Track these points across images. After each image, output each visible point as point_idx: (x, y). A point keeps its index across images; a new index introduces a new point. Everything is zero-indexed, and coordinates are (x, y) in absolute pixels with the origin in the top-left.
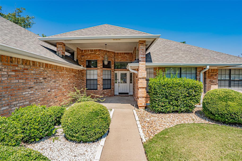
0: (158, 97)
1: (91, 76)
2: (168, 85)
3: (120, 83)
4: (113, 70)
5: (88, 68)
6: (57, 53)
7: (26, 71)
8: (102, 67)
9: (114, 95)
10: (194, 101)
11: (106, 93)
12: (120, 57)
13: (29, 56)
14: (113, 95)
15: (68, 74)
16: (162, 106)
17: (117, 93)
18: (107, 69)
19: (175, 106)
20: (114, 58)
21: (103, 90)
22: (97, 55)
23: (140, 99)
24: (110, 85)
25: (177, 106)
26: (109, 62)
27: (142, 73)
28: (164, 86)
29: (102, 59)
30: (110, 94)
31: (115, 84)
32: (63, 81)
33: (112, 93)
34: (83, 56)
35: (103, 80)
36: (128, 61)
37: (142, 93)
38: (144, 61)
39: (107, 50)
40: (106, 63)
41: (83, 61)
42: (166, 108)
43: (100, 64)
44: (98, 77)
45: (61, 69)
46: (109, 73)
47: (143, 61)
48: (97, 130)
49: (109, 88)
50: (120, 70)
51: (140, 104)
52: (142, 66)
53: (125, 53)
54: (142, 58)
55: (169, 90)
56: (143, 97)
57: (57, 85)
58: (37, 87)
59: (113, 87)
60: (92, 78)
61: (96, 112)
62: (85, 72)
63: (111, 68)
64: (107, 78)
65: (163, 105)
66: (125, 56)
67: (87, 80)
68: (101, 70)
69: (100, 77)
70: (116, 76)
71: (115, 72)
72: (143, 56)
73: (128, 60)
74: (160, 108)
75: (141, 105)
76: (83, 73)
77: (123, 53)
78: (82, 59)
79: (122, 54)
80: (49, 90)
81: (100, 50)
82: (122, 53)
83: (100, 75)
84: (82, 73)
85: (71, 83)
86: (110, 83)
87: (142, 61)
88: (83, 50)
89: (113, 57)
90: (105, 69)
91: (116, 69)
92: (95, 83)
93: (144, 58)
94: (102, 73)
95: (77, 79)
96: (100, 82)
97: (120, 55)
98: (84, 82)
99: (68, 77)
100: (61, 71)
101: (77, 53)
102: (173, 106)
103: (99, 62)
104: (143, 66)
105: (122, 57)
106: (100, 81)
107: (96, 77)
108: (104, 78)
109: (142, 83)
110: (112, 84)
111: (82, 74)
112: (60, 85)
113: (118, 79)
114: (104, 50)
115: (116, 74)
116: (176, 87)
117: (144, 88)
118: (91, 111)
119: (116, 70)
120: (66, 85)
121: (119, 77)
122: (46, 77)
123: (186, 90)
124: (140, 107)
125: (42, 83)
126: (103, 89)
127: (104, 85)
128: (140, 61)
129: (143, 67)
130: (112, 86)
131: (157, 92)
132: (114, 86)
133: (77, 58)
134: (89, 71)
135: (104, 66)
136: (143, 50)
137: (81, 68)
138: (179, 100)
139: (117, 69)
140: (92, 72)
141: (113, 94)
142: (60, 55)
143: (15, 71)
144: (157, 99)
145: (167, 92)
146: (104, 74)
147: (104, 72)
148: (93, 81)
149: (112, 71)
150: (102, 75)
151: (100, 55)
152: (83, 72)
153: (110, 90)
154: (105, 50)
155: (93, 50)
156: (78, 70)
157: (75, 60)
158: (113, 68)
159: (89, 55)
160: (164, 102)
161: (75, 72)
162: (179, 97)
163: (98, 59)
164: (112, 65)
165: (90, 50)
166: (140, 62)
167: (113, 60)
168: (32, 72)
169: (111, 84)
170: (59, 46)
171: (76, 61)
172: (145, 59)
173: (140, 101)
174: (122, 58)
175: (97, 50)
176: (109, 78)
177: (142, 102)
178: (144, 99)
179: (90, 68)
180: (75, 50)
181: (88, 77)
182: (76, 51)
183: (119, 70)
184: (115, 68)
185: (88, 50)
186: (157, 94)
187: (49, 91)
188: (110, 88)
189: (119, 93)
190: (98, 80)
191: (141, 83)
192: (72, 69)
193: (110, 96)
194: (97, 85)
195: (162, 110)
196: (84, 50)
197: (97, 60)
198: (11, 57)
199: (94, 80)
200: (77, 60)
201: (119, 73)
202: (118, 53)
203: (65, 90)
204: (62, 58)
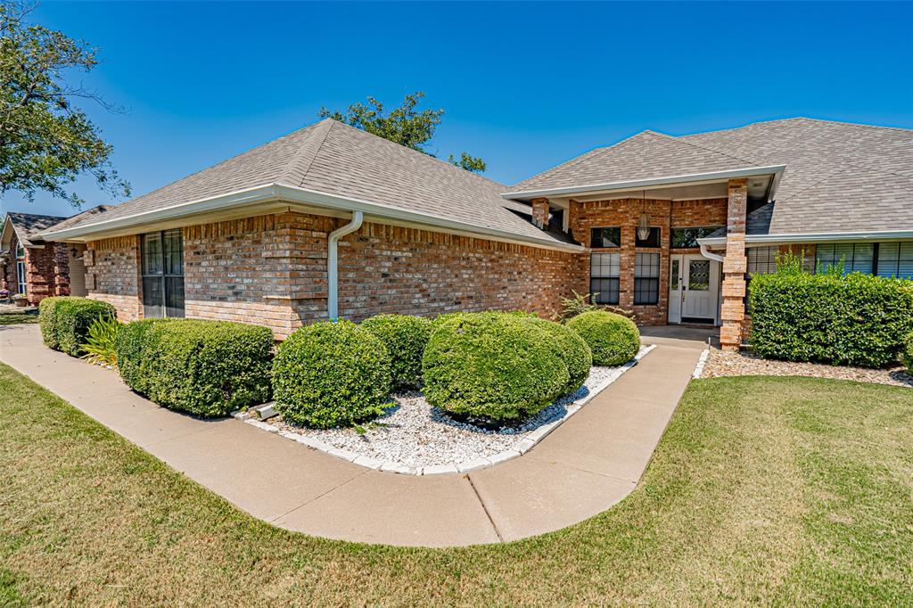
0: (766, 318)
1: (603, 268)
2: (797, 290)
3: (687, 288)
4: (667, 253)
5: (595, 249)
6: (534, 221)
7: (501, 262)
8: (634, 244)
9: (665, 323)
10: (883, 336)
11: (641, 314)
12: (689, 213)
13: (517, 240)
14: (662, 321)
15: (553, 265)
16: (779, 342)
17: (675, 318)
18: (647, 249)
19: (818, 344)
20: (669, 220)
21: (636, 307)
22: (622, 213)
23: (725, 325)
24: (655, 293)
25: (825, 346)
26: (654, 233)
27: (735, 261)
28: (784, 292)
29: (633, 223)
30: (653, 319)
31: (672, 292)
32: (543, 280)
33: (660, 316)
34: (584, 218)
35: (636, 279)
36: (714, 225)
37: (732, 311)
38: (741, 232)
39: (646, 198)
40: (643, 235)
41: (583, 231)
42: (790, 347)
43: (627, 238)
44: (623, 272)
45: (542, 253)
46: (654, 261)
47: (737, 232)
48: (617, 347)
49: (651, 301)
50: (690, 253)
51: (725, 338)
52: (736, 243)
53: (705, 202)
54: (735, 223)
55: (798, 302)
56: (736, 321)
57: (535, 287)
58: (510, 288)
59: (665, 300)
60: (605, 273)
61: (615, 324)
62: (589, 258)
63: (659, 246)
64: (646, 274)
65: (779, 340)
66: (707, 210)
67: (592, 279)
68: (631, 252)
69: (627, 272)
70: (676, 271)
71: (674, 257)
72: (738, 219)
73: (715, 221)
74: (770, 346)
75: (727, 341)
76: (583, 261)
77: (700, 203)
78: (580, 226)
79: (697, 204)
80: (524, 294)
81: (628, 199)
82: (697, 201)
83: (626, 267)
84: (580, 261)
85: (557, 284)
86: (655, 289)
87: (734, 232)
88: (582, 203)
89: (668, 214)
90: (642, 249)
91: (675, 250)
92: (614, 287)
93: (742, 223)
94: (634, 261)
95: (568, 277)
96: (628, 285)
97: (689, 208)
98: (585, 285)
99: (552, 271)
100: (542, 259)
101: (570, 213)
102: (812, 344)
103: (626, 232)
104: (739, 242)
105: (696, 214)
106: (626, 283)
107: (615, 272)
108: (638, 274)
109: (734, 287)
110: (662, 292)
111: (580, 264)
112: (539, 287)
113: (680, 276)
114: (640, 200)
115: (676, 263)
116: (820, 296)
117: (738, 298)
118: (608, 321)
119: (677, 253)
120: (548, 289)
121: (684, 273)
122: (521, 270)
123: (854, 306)
124: (727, 345)
125: (515, 280)
126: (635, 304)
127: (638, 294)
128: (730, 231)
129: (737, 247)
130: (663, 297)
131: (763, 306)
132: (668, 298)
133: (570, 224)
134: (598, 256)
135: (639, 243)
136: (738, 202)
137: (581, 249)
138: (828, 331)
139: (678, 250)
140: (606, 257)
141: (665, 319)
142: (539, 225)
143: (491, 261)
144: (763, 324)
145: (792, 309)
146: (639, 261)
147: (639, 257)
148: (608, 281)
149: (663, 256)
150: (632, 267)
151: (627, 212)
152: (582, 258)
153: (654, 307)
154: (642, 197)
155: (609, 201)
156: (572, 255)
157: (565, 229)
158: (665, 246)
159: (598, 214)
160: (783, 332)
161: (566, 260)
162: (830, 321)
163: (623, 224)
164: (664, 237)
165: (602, 202)
166: (728, 235)
167: (667, 222)
168: (507, 262)
169: (658, 291)
170: (538, 205)
171: (567, 232)
172: (744, 225)
173: (726, 330)
174: (696, 217)
175: (619, 200)
176: (654, 274)
177: (731, 333)
178: (739, 325)
179: (600, 249)
180: (565, 205)
181: (596, 273)
182: (568, 207)
183: (685, 253)
184: (671, 246)
185: (597, 202)
186: (762, 311)
187: (524, 297)
188: (656, 303)
189: (684, 320)
190: (621, 278)
191: (730, 286)
192: (560, 252)
193: (654, 325)
194: (619, 291)
195: (778, 351)
196: (587, 203)
197: (619, 229)
198: (489, 241)
199: (610, 278)
200: (570, 230)
201: (685, 260)
202: (682, 202)
203: (546, 299)
204: (543, 230)
